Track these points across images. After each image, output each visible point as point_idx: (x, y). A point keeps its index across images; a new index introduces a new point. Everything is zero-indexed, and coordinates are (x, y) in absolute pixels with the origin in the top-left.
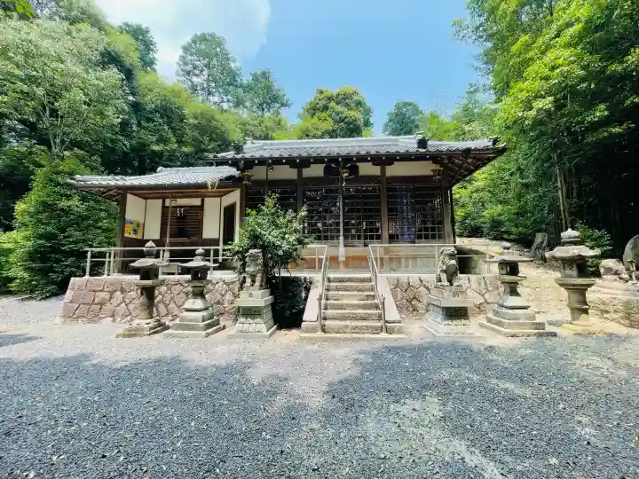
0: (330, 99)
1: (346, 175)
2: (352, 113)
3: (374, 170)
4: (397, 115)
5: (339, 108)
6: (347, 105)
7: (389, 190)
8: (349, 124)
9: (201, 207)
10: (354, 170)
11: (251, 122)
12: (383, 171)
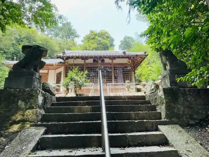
0: (96, 35)
1: (100, 62)
2: (105, 41)
3: (109, 61)
4: (124, 42)
5: (99, 39)
6: (103, 38)
7: (114, 67)
8: (104, 45)
9: (48, 74)
10: (103, 61)
11: (63, 43)
12: (112, 61)
